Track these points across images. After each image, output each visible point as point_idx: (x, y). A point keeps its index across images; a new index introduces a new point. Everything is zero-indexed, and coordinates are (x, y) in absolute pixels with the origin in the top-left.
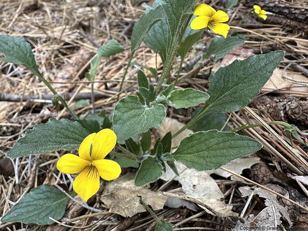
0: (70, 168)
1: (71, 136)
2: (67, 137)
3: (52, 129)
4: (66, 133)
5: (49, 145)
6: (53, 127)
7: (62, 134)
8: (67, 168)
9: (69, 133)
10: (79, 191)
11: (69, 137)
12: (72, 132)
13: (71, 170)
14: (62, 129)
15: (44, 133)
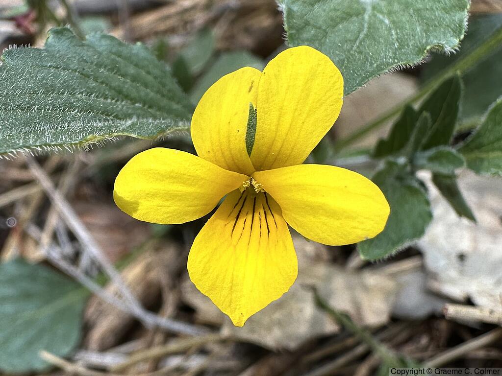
0: (168, 203)
1: (134, 94)
2: (120, 94)
3: (68, 65)
4: (118, 81)
5: (74, 118)
6: (69, 59)
7: (102, 83)
8: (157, 202)
9: (124, 83)
10: (212, 288)
11: (127, 97)
12: (135, 79)
13: (172, 208)
14: (99, 65)
15: (43, 78)
